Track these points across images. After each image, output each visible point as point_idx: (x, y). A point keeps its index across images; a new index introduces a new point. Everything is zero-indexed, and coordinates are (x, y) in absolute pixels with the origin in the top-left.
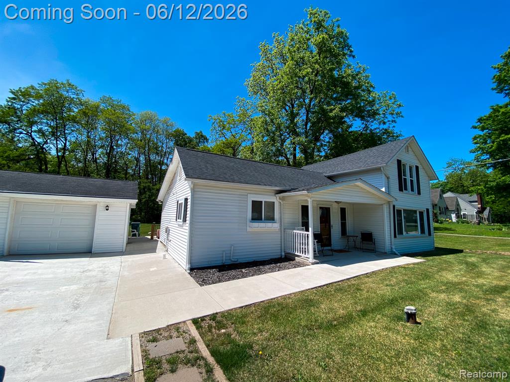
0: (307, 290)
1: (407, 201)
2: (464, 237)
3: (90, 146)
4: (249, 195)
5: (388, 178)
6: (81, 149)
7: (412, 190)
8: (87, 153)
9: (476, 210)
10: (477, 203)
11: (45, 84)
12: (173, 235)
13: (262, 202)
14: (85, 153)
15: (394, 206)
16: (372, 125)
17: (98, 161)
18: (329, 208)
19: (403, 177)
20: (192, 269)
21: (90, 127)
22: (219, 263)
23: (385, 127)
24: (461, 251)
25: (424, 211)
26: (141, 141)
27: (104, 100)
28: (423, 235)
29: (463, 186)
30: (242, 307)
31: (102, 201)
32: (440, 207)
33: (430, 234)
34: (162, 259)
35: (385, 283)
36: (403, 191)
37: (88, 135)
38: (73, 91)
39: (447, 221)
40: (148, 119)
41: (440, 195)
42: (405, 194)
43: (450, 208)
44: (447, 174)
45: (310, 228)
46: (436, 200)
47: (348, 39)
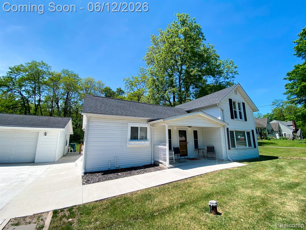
0: (152, 187)
1: (237, 125)
2: (281, 148)
4: (128, 123)
5: (223, 111)
7: (241, 118)
9: (292, 131)
10: (292, 127)
11: (29, 64)
13: (138, 127)
15: (228, 129)
16: (220, 80)
18: (186, 131)
19: (233, 110)
20: (85, 173)
22: (106, 169)
23: (228, 80)
24: (277, 158)
25: (250, 131)
27: (64, 71)
28: (250, 147)
29: (283, 116)
30: (97, 201)
31: (42, 130)
32: (268, 130)
33: (255, 147)
34: (75, 166)
35: (211, 181)
36: (234, 119)
38: (45, 67)
39: (273, 138)
40: (89, 82)
41: (268, 122)
42: (235, 121)
43: (275, 130)
44: (273, 109)
45: (167, 144)
46: (265, 125)
47: (201, 29)
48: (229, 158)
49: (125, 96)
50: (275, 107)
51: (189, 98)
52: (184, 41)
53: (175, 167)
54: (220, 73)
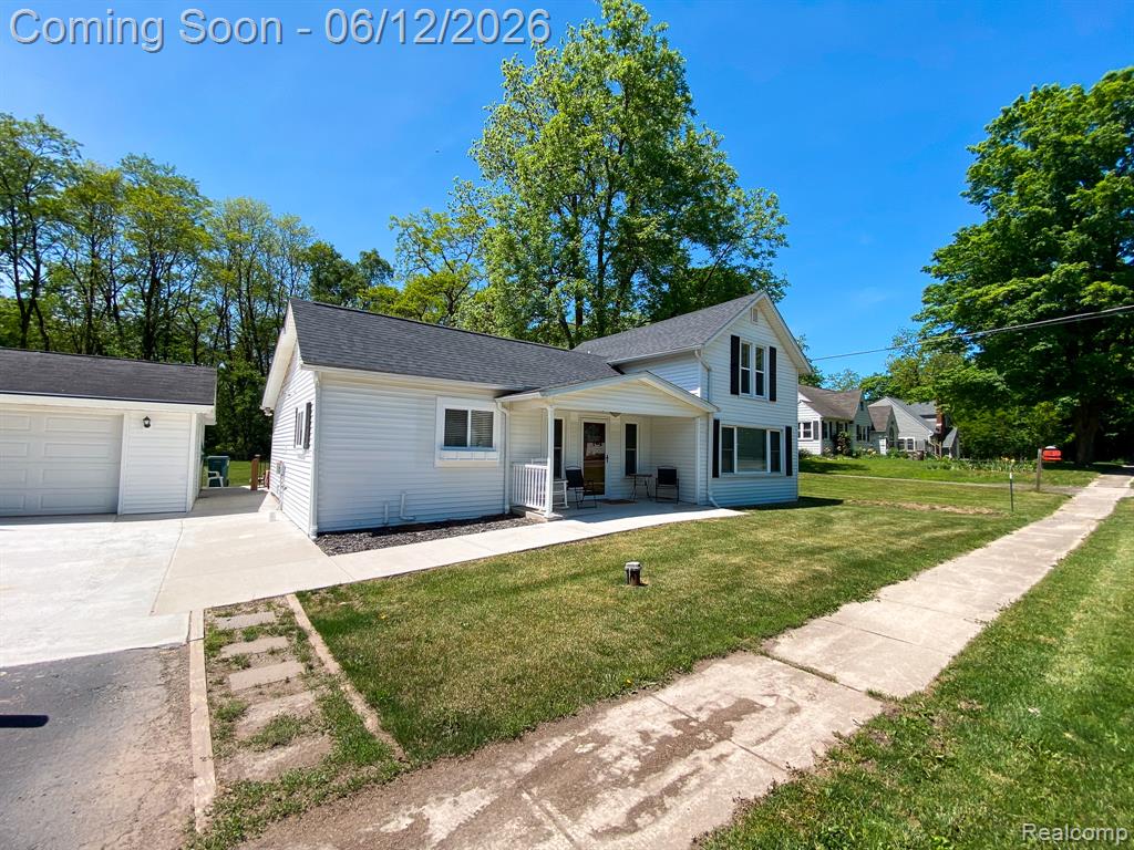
1: (744, 412)
3: (98, 278)
4: (438, 398)
5: (709, 370)
6: (76, 282)
7: (760, 391)
8: (92, 294)
9: (931, 433)
10: (935, 420)
12: (293, 477)
13: (467, 412)
14: (87, 292)
15: (716, 423)
16: (732, 259)
17: (122, 314)
18: (604, 425)
19: (741, 368)
20: (320, 534)
21: (98, 229)
22: (377, 524)
23: (755, 264)
24: (840, 502)
25: (781, 430)
26: (230, 269)
27: (131, 165)
28: (775, 474)
31: (134, 409)
32: (858, 426)
33: (789, 473)
34: (268, 521)
36: (738, 394)
37: (93, 250)
38: (53, 143)
39: (870, 453)
40: (245, 216)
41: (862, 403)
42: (741, 401)
43: (878, 429)
44: (891, 360)
45: (549, 460)
46: (852, 412)
47: (684, 71)
48: (711, 499)
49: (398, 285)
50: (898, 354)
51: (627, 315)
52: (621, 108)
53: (567, 519)
54: (733, 237)
